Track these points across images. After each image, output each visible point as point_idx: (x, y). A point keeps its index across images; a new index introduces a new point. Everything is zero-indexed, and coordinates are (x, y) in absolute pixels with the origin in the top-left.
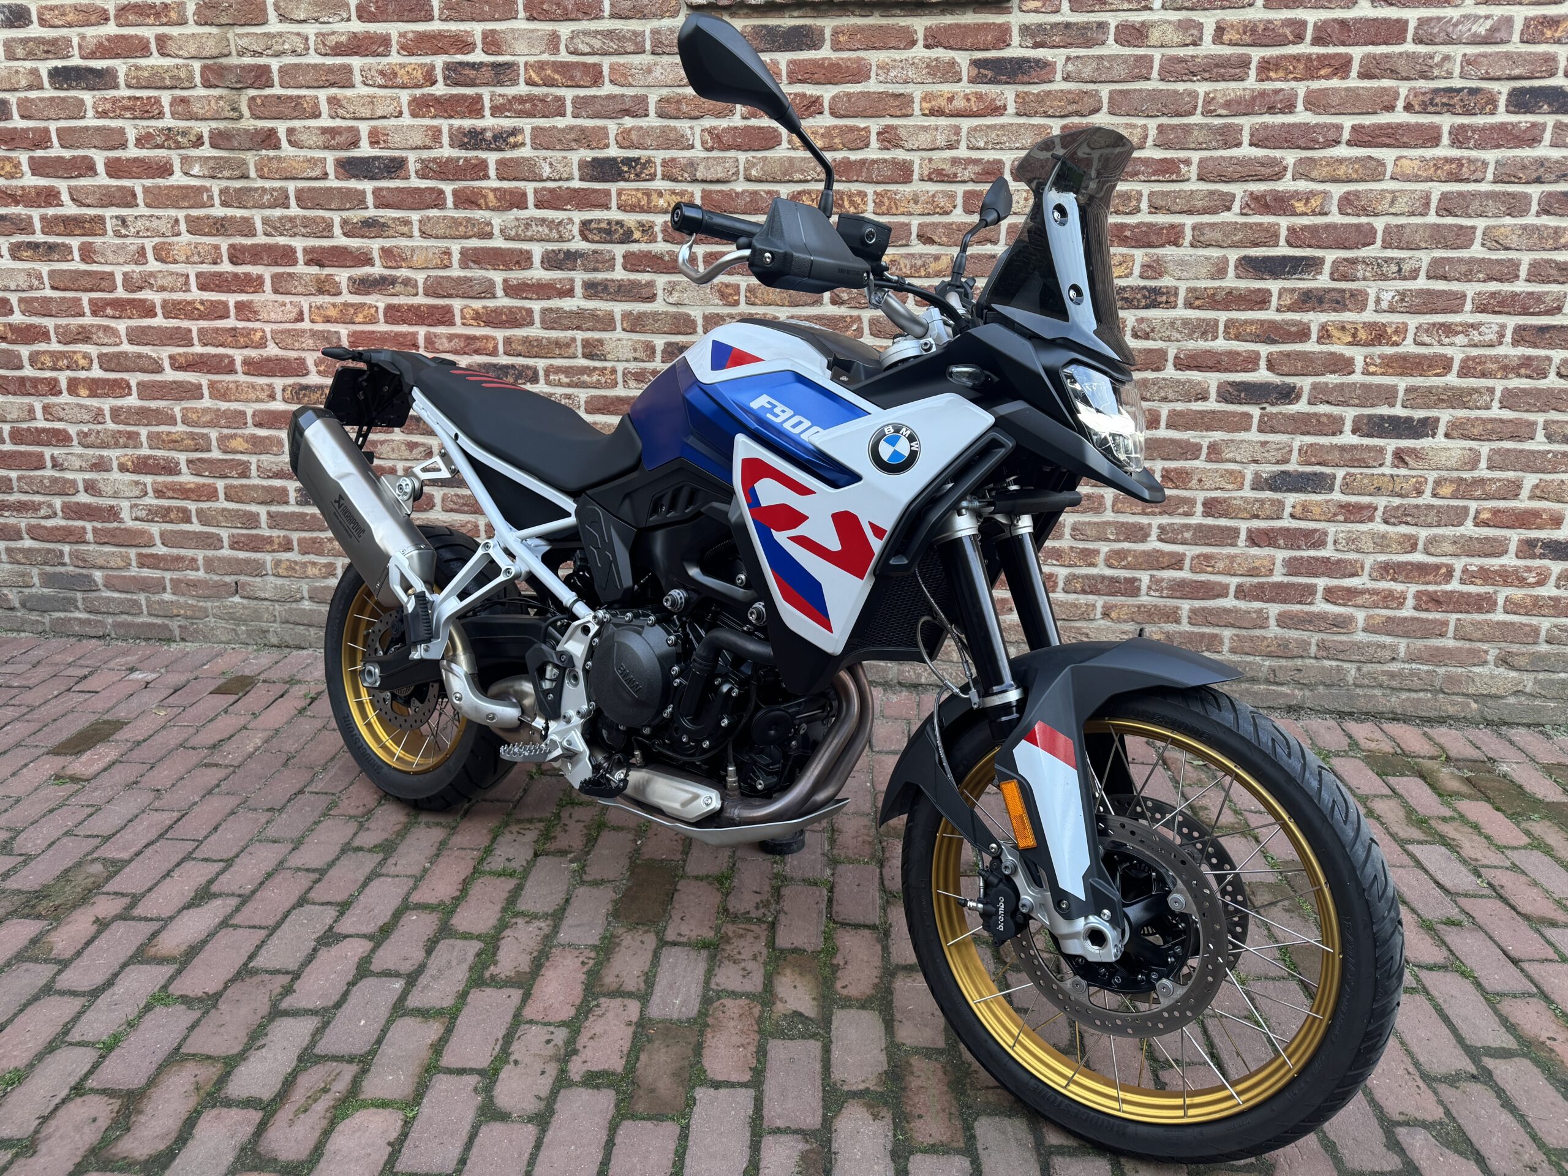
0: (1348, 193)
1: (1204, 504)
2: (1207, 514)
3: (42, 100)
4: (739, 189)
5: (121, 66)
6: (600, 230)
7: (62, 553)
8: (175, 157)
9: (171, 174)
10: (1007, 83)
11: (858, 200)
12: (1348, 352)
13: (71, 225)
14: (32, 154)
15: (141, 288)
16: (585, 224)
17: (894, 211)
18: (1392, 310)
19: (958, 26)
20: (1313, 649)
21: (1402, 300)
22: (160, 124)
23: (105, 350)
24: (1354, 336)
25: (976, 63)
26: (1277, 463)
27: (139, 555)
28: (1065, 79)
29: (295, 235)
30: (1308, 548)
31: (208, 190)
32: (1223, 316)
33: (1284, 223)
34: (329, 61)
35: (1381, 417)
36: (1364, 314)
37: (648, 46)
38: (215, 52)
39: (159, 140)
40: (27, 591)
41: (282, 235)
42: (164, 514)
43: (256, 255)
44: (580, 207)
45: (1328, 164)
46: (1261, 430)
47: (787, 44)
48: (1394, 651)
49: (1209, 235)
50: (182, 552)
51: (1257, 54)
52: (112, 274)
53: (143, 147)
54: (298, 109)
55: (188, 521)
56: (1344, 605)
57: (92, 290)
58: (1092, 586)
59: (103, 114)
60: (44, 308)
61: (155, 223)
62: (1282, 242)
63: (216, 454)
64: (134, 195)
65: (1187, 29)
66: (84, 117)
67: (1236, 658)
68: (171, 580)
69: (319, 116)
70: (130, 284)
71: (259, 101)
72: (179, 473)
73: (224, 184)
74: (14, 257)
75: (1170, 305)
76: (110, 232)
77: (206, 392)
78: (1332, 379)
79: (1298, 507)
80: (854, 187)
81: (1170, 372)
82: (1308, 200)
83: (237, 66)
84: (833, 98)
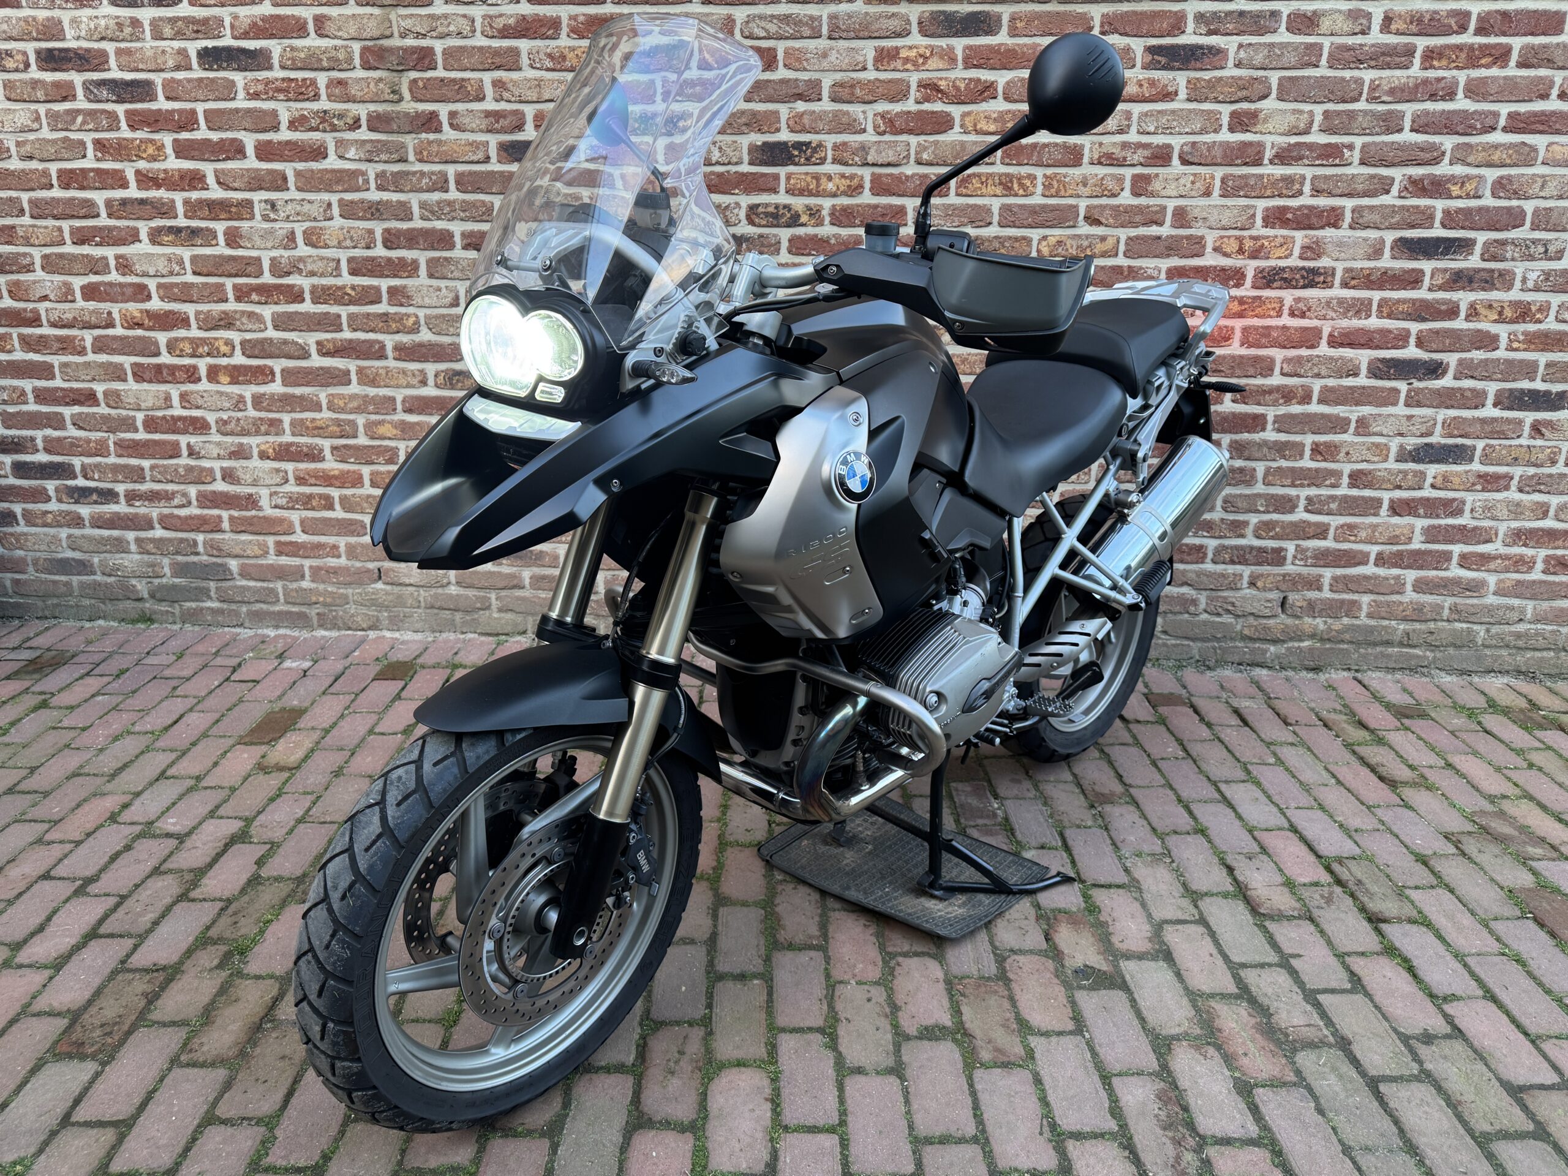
0: (1502, 177)
1: (1350, 476)
2: (1352, 485)
3: (189, 80)
4: (909, 172)
5: (275, 47)
6: (767, 214)
7: (195, 543)
8: (329, 139)
9: (325, 157)
10: (1179, 69)
11: (1027, 182)
12: (1494, 329)
13: (216, 209)
14: (176, 136)
15: (288, 274)
16: (753, 209)
17: (1062, 193)
18: (1537, 289)
19: (1135, 13)
20: (1446, 612)
21: (1547, 279)
22: (315, 106)
23: (248, 336)
24: (1500, 313)
25: (1150, 50)
26: (1422, 436)
27: (278, 544)
28: (1238, 65)
29: (453, 219)
30: (1446, 516)
31: (364, 173)
32: (1376, 296)
33: (1439, 205)
34: (496, 43)
35: (1522, 391)
36: (1511, 293)
37: (825, 30)
38: (376, 33)
39: (314, 123)
40: (156, 581)
41: (439, 219)
42: (306, 502)
43: (412, 239)
44: (748, 191)
45: (1484, 150)
46: (1407, 405)
47: (964, 29)
48: (1522, 611)
49: (1368, 217)
50: (323, 539)
51: (1422, 43)
52: (259, 259)
53: (296, 130)
54: (462, 91)
55: (331, 507)
56: (1477, 570)
57: (236, 275)
58: (1240, 556)
59: (256, 96)
60: (185, 294)
61: (307, 207)
62: (1437, 224)
63: (362, 440)
64: (285, 179)
65: (1356, 19)
66: (234, 99)
67: (1373, 622)
68: (311, 567)
69: (483, 99)
70: (277, 269)
71: (421, 84)
72: (323, 459)
73: (380, 167)
74: (154, 241)
75: (1327, 285)
76: (258, 217)
77: (354, 378)
78: (1478, 355)
79: (1440, 478)
80: (1024, 170)
81: (1324, 349)
82: (1463, 183)
83: (401, 48)
84: (1008, 83)
